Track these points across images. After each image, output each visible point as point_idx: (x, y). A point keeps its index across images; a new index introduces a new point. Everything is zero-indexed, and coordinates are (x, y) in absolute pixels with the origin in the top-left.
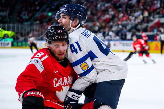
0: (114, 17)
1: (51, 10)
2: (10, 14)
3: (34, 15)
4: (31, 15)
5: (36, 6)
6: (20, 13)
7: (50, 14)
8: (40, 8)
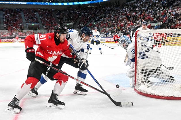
0: (126, 23)
1: (96, 21)
2: (74, 24)
3: (87, 24)
4: (85, 24)
5: (88, 19)
6: (79, 23)
7: (95, 23)
8: (90, 20)
